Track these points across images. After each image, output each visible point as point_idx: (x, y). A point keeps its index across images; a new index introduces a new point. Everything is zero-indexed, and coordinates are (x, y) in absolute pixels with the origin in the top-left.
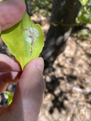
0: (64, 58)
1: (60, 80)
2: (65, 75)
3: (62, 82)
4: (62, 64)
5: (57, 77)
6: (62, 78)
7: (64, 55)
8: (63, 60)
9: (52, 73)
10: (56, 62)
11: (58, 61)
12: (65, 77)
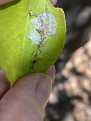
0: (85, 58)
1: (76, 102)
2: (85, 90)
3: (79, 106)
4: (80, 69)
5: (69, 94)
6: (79, 98)
7: (86, 52)
8: (83, 62)
9: (60, 86)
10: (69, 65)
11: (73, 63)
12: (85, 96)
